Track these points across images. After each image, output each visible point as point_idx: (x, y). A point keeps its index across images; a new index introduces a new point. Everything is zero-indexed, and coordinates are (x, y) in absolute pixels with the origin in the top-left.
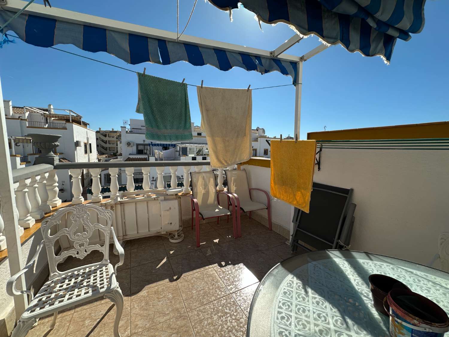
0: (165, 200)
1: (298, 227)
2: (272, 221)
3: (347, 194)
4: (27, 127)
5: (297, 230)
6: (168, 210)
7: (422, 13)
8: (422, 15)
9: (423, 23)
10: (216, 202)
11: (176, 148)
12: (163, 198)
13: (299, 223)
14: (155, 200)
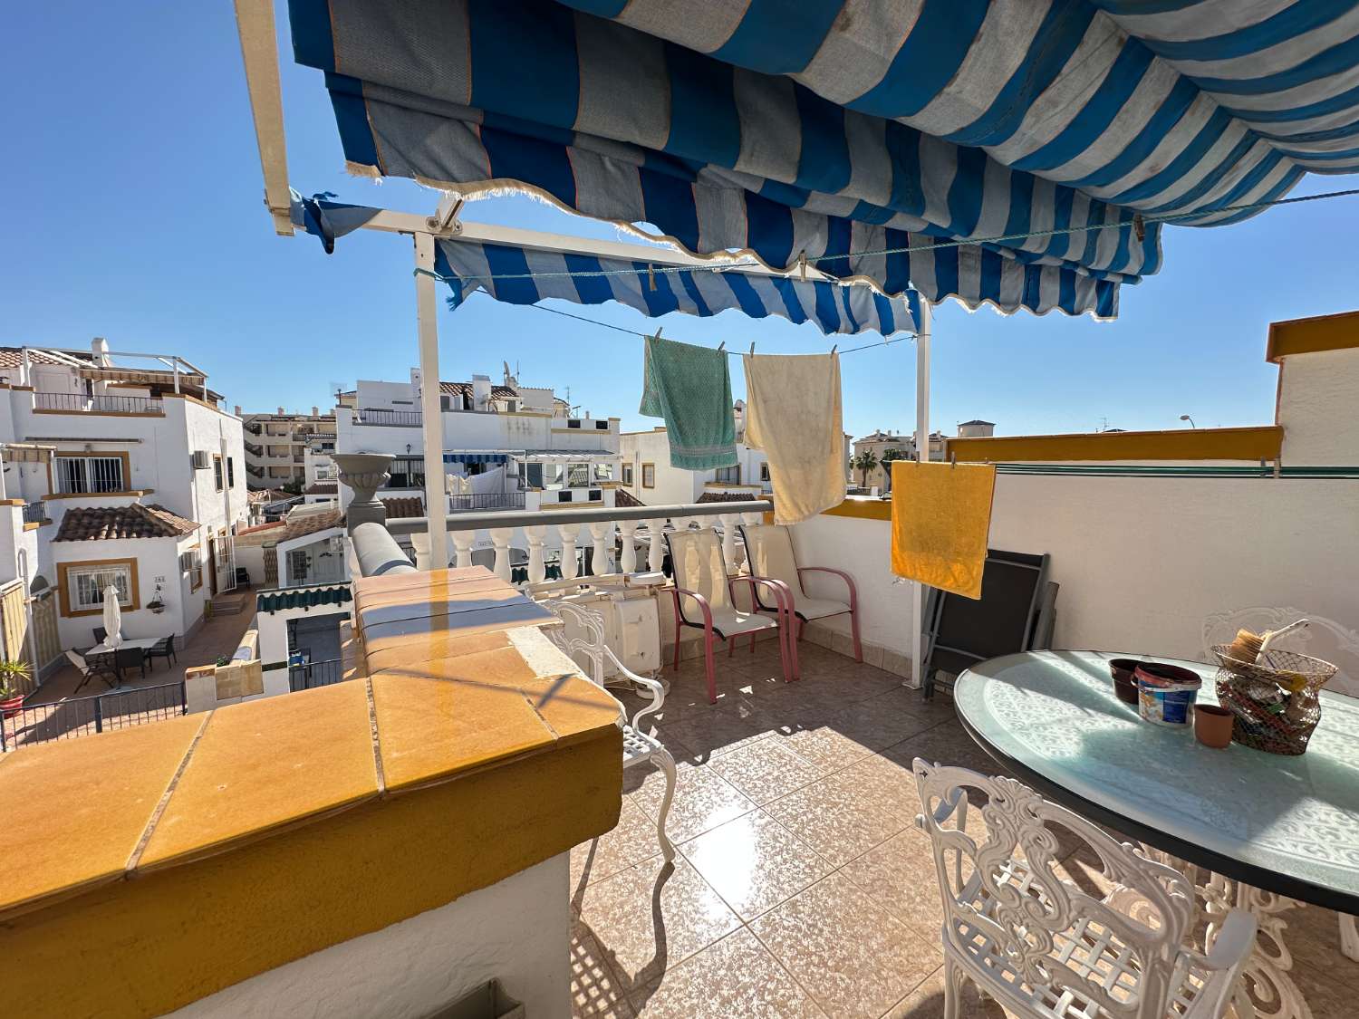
0: (627, 599)
1: (937, 643)
2: (862, 641)
3: (1039, 565)
4: (35, 411)
5: (935, 649)
6: (636, 623)
7: (1158, 244)
8: (1158, 247)
9: (1160, 260)
10: (729, 604)
11: (507, 466)
12: (620, 594)
13: (939, 633)
14: (601, 600)
